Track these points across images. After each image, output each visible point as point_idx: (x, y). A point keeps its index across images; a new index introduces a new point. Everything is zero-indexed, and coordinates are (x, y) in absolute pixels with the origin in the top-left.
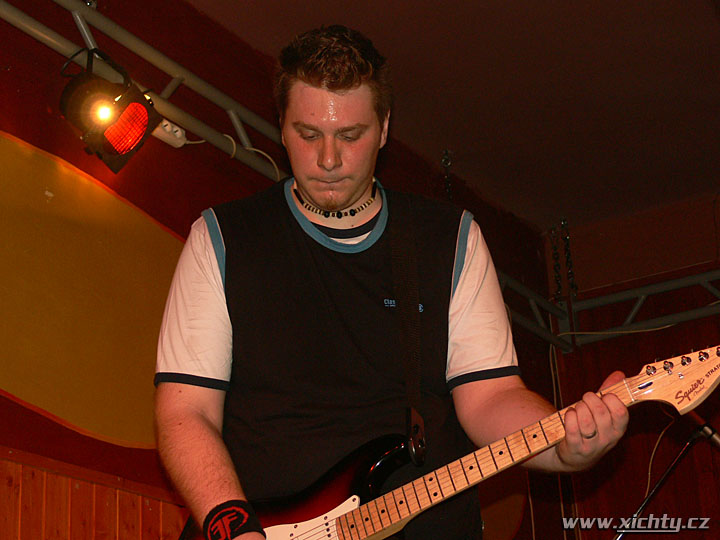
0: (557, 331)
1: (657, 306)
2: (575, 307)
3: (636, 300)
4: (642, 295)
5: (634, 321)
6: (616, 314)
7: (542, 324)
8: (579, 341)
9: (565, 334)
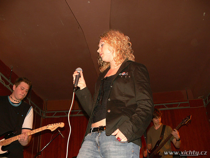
0: (43, 115)
1: (58, 114)
2: (46, 112)
3: (55, 113)
4: (56, 112)
5: (54, 116)
6: (52, 114)
7: (41, 114)
8: (46, 117)
9: (44, 116)
